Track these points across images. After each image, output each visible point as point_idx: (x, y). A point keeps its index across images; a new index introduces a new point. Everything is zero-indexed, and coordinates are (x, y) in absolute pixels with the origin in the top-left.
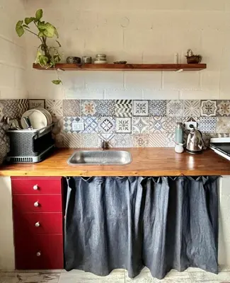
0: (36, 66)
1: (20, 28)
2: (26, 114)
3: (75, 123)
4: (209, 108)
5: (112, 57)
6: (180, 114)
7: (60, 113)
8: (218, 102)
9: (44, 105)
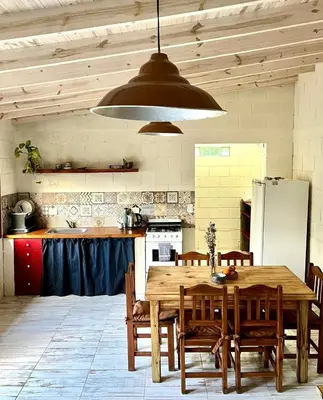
0: (24, 171)
1: (17, 153)
2: (19, 203)
3: (51, 209)
4: (148, 197)
5: (78, 163)
6: (127, 203)
7: (40, 202)
8: (154, 193)
9: (28, 197)
